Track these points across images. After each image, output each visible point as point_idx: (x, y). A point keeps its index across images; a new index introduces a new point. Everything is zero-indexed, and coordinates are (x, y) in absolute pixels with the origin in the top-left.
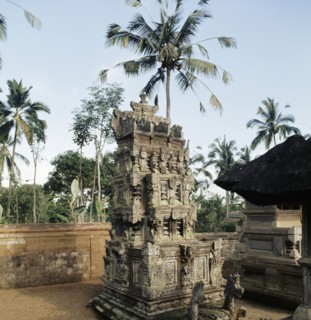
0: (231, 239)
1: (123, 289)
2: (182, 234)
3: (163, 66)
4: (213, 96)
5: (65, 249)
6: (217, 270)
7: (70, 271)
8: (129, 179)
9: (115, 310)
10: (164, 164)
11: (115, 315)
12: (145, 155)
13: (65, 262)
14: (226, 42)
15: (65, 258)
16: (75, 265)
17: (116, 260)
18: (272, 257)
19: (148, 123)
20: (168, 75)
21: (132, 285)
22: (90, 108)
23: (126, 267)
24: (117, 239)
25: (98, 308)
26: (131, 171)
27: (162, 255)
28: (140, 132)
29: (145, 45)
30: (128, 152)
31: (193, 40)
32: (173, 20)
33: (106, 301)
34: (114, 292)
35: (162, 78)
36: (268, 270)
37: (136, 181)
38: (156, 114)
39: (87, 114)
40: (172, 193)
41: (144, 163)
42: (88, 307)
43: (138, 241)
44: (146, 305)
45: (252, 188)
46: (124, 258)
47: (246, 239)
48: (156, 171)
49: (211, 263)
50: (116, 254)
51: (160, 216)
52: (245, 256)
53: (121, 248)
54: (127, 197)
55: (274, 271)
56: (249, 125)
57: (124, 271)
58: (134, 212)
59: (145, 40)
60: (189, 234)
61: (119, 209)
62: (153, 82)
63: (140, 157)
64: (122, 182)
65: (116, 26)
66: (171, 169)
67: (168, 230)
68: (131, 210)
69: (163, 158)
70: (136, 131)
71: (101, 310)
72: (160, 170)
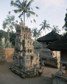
0: (38, 51)
1: (18, 65)
2: (31, 53)
3: (23, 12)
4: (34, 19)
5: (2, 55)
6: (38, 60)
7: (3, 60)
8: (20, 41)
9: (16, 70)
10: (27, 37)
11: (17, 71)
12: (23, 35)
13: (2, 58)
14: (37, 8)
15: (2, 57)
16: (4, 58)
17: (16, 58)
18: (48, 56)
19: (24, 28)
20: (24, 14)
21: (20, 64)
22: (7, 21)
23: (19, 61)
24: (16, 54)
25: (12, 69)
26: (20, 39)
27: (28, 58)
28: (22, 30)
29: (20, 6)
30: (19, 34)
31: (30, 7)
32: (26, 2)
33: (14, 68)
34: (16, 66)
35: (23, 14)
36: (47, 59)
37: (21, 41)
38: (25, 25)
39: (6, 22)
40: (29, 44)
41: (23, 37)
42: (9, 69)
43: (22, 55)
44: (24, 69)
45: (51, 48)
46: (19, 58)
47: (43, 52)
48: (26, 39)
49: (37, 59)
50: (16, 57)
51: (27, 49)
52: (42, 56)
53: (18, 56)
54: (19, 44)
55: (48, 59)
56: (40, 25)
57: (18, 61)
58: (21, 48)
59: (20, 5)
60: (32, 52)
61: (17, 47)
62: (21, 15)
63: (22, 35)
64: (18, 41)
65: (13, 1)
66: (28, 38)
67: (28, 52)
68: (20, 48)
69: (27, 36)
70: (21, 30)
71: (13, 70)
72: (26, 38)
